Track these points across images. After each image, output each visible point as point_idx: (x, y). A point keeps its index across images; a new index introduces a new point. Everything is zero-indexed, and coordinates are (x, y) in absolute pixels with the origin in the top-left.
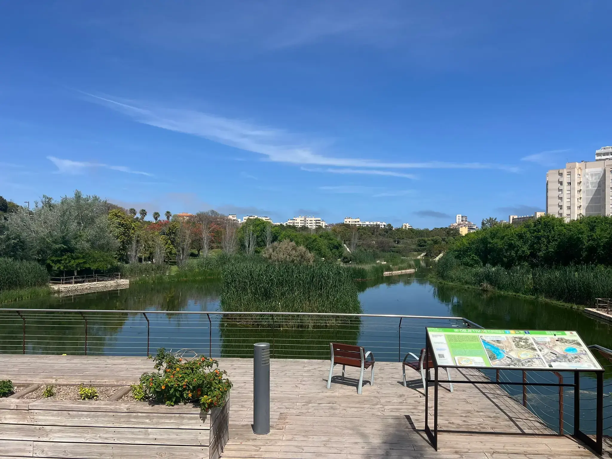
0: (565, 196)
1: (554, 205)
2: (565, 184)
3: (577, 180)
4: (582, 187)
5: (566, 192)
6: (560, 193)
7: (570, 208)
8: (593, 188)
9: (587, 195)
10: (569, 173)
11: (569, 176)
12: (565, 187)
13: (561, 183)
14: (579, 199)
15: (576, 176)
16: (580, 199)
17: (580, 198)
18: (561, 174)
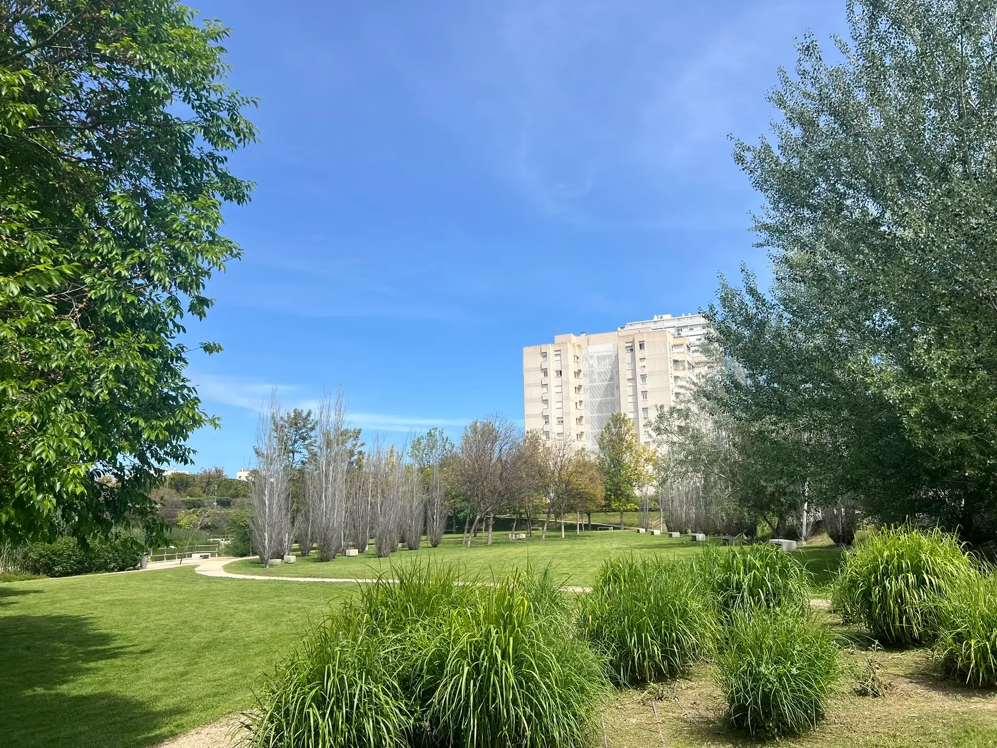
0: (553, 398)
1: (534, 416)
2: (552, 373)
3: (573, 367)
4: (583, 381)
5: (554, 389)
6: (545, 390)
7: (562, 422)
8: (601, 384)
9: (593, 396)
10: (558, 353)
11: (558, 358)
12: (553, 379)
13: (545, 372)
14: (578, 404)
15: (571, 359)
16: (580, 405)
17: (581, 402)
18: (544, 355)
